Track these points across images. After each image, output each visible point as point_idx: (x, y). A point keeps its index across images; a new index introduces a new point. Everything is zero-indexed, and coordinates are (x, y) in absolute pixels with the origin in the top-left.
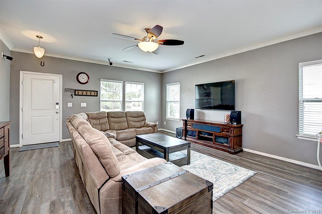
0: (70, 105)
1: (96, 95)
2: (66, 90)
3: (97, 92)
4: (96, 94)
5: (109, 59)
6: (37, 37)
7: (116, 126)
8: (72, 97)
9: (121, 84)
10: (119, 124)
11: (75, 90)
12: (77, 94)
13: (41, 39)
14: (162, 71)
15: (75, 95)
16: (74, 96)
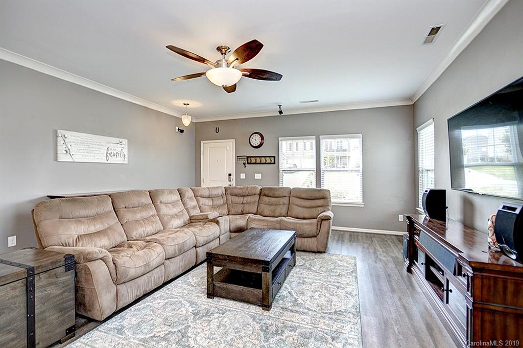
0: (243, 176)
1: (273, 162)
2: (238, 157)
3: (274, 157)
4: (273, 160)
5: (280, 106)
6: (184, 104)
7: (267, 210)
8: (245, 166)
9: (314, 142)
10: (272, 208)
11: (248, 157)
12: (249, 161)
13: (188, 106)
14: (410, 99)
15: (248, 163)
16: (246, 165)
